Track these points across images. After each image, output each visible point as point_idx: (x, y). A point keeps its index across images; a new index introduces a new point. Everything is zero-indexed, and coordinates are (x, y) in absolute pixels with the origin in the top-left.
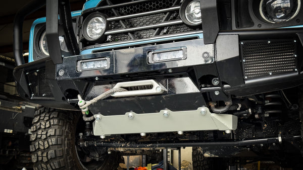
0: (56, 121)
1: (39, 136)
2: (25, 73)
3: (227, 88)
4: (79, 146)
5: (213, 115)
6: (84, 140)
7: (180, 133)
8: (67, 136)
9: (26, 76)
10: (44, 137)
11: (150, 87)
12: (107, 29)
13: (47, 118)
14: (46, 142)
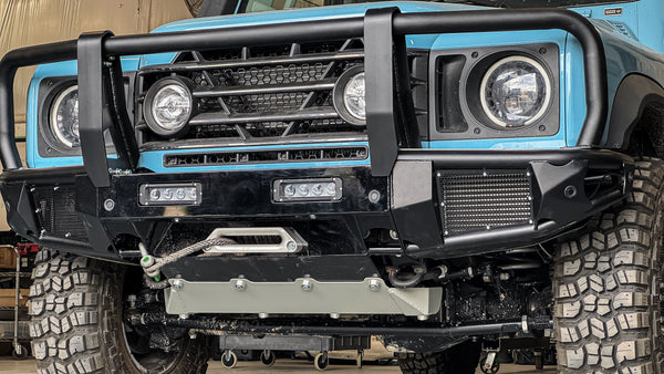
0: (84, 277)
1: (49, 307)
2: (28, 188)
3: (414, 251)
4: (129, 324)
5: (392, 290)
6: (140, 311)
7: (335, 316)
8: (106, 307)
9: (30, 195)
10: (60, 308)
11: (277, 240)
12: (194, 113)
13: (64, 270)
14: (65, 321)
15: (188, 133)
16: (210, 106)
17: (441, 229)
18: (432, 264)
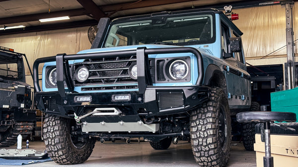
0: (59, 122)
1: (49, 130)
2: (42, 97)
3: (151, 114)
4: (72, 134)
5: (145, 125)
6: (75, 131)
7: (129, 132)
8: (65, 130)
9: (43, 99)
10: (52, 131)
11: (113, 111)
12: (89, 76)
13: (53, 120)
14: (53, 134)
15: (88, 81)
16: (94, 74)
17: (159, 108)
18: (156, 118)
